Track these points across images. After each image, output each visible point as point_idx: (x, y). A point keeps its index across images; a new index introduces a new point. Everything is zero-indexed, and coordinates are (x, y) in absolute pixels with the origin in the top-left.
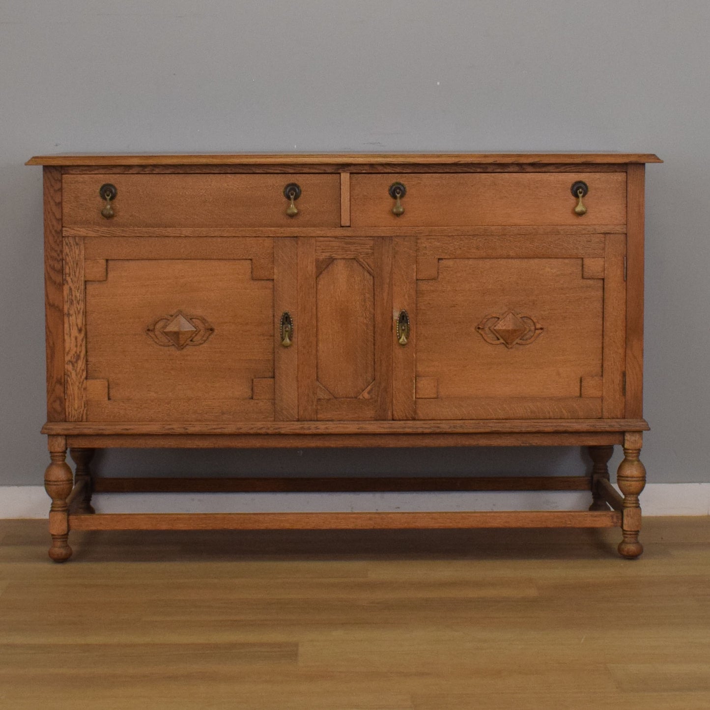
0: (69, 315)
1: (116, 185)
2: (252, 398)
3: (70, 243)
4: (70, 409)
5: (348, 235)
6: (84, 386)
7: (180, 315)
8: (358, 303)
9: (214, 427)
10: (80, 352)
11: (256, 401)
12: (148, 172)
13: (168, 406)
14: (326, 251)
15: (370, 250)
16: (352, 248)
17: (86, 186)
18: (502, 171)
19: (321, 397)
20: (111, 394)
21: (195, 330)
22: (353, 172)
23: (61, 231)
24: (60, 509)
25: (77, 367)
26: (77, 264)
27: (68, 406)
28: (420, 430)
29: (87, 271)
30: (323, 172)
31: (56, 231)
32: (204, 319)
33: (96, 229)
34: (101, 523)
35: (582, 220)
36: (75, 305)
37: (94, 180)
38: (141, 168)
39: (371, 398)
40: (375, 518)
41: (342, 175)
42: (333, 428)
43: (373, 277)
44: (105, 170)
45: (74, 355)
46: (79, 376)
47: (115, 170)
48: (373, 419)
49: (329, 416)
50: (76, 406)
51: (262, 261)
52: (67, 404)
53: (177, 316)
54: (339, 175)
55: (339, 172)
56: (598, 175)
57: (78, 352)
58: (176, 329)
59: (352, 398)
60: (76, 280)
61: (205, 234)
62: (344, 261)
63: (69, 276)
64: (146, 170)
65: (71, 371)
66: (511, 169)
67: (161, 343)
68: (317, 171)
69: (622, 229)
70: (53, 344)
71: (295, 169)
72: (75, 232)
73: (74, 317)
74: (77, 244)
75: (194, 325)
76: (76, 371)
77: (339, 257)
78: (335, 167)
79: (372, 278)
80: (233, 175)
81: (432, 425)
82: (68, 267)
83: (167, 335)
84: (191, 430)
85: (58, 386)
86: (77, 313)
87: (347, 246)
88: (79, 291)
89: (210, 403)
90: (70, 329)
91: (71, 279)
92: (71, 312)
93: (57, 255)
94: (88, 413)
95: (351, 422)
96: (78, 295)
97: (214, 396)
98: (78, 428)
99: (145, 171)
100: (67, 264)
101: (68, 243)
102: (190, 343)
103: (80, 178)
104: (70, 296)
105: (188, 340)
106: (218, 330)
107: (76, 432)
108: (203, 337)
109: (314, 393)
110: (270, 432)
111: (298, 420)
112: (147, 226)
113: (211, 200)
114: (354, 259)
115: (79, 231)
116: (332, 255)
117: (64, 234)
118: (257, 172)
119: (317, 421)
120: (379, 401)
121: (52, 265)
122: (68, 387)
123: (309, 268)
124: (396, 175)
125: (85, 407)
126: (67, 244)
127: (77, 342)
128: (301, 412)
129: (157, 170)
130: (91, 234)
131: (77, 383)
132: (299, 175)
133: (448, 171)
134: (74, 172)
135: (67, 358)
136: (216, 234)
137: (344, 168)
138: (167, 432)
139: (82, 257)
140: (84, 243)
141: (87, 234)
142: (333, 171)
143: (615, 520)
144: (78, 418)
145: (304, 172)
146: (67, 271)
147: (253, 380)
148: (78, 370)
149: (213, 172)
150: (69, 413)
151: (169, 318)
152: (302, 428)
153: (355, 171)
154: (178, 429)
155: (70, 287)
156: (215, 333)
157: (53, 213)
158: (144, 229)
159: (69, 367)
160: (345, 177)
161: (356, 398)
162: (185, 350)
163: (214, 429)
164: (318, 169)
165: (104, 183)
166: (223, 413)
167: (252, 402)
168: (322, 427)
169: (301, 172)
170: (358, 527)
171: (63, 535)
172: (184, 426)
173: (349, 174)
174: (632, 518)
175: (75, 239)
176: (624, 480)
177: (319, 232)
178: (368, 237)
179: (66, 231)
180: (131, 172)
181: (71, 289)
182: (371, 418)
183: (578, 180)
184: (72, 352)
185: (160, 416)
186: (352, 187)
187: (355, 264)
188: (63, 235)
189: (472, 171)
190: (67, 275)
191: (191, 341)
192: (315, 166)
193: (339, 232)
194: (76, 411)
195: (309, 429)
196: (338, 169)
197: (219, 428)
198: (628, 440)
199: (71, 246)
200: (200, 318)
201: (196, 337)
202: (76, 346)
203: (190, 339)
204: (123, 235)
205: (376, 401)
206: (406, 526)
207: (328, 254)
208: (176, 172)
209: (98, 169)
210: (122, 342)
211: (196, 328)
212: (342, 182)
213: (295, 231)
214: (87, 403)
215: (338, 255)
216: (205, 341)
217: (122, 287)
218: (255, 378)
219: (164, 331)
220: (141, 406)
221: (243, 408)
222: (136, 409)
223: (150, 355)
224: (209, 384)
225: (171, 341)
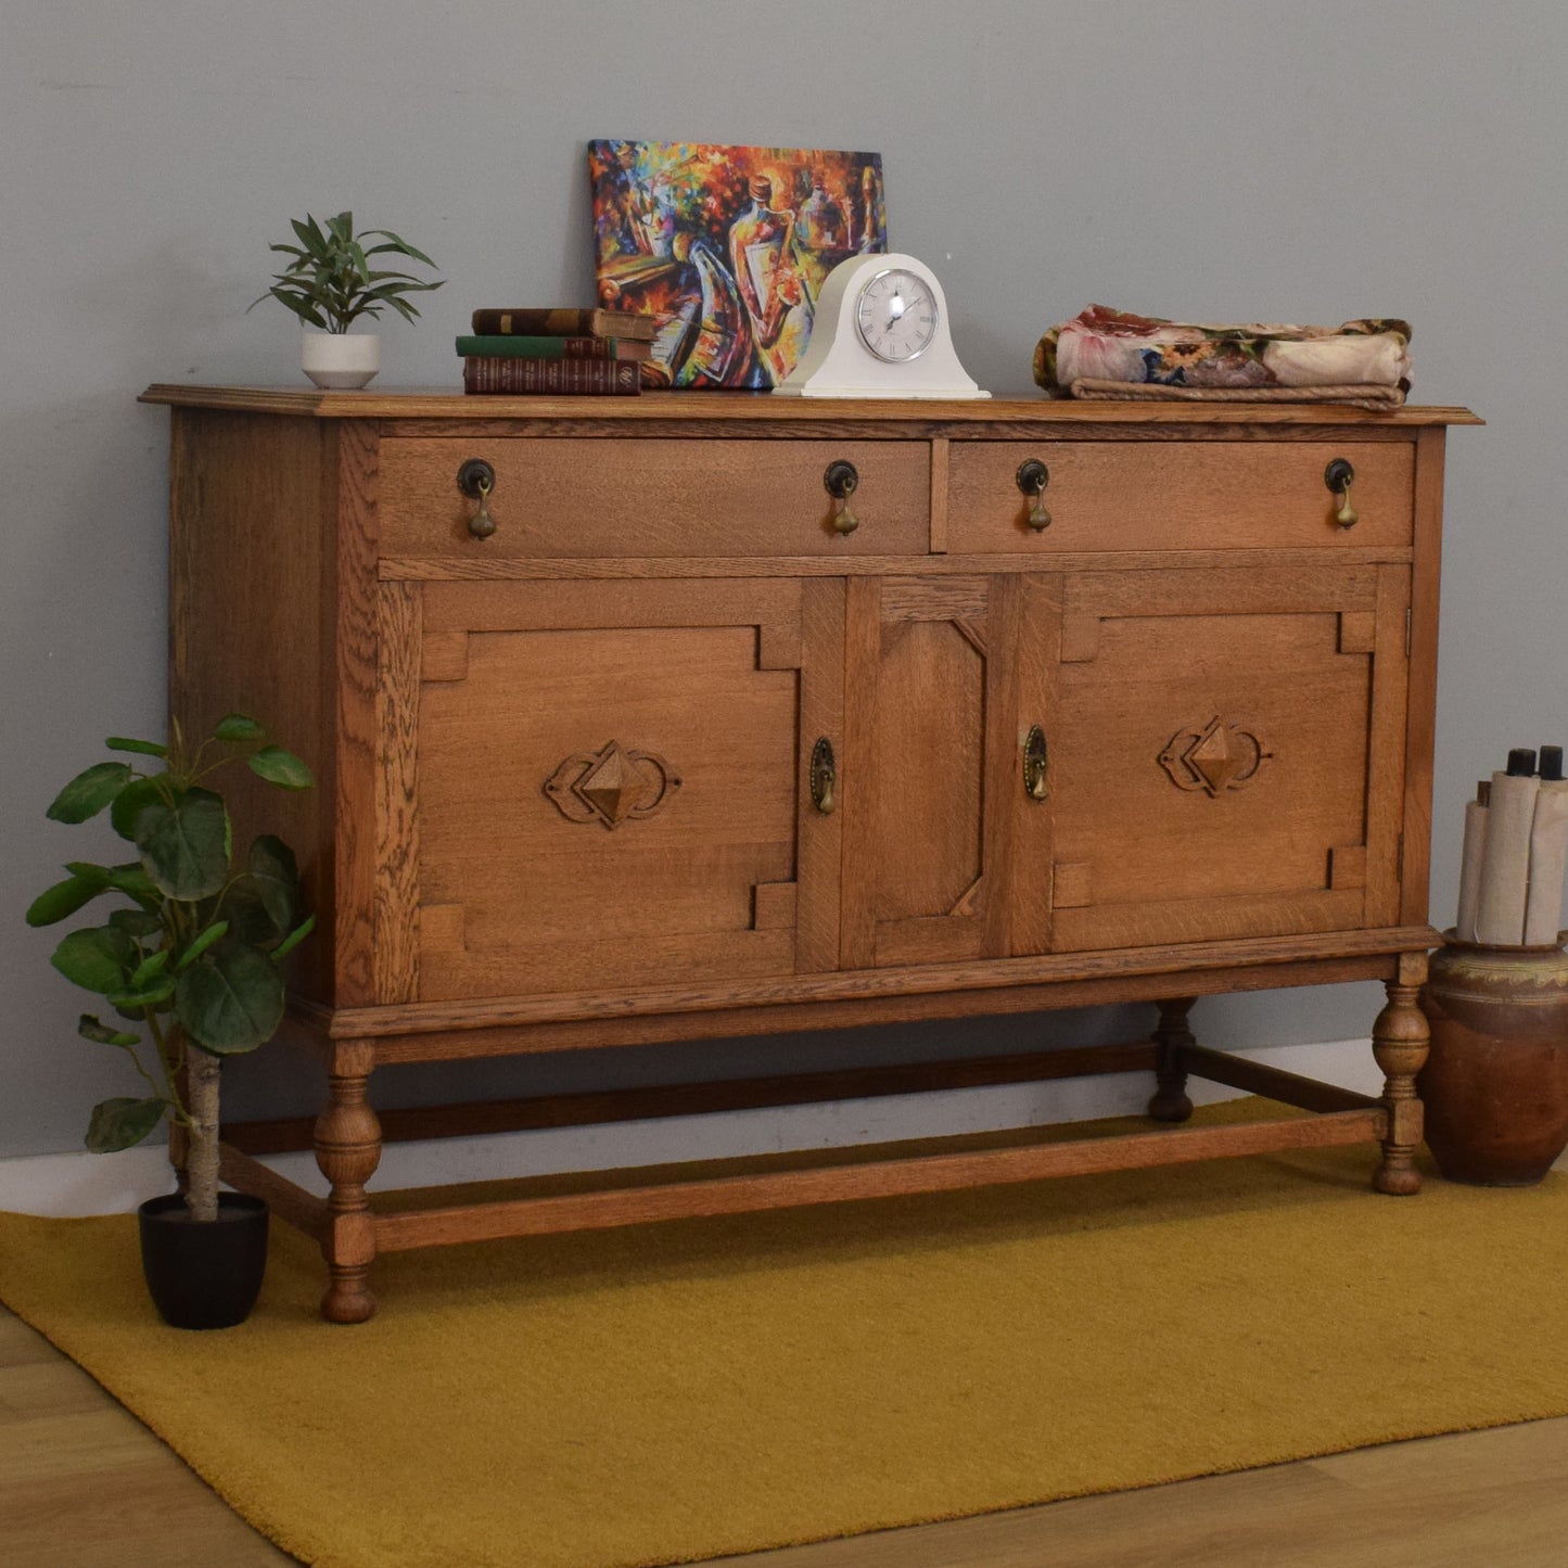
0: (386, 760)
1: (491, 463)
2: (752, 927)
3: (393, 595)
4: (383, 976)
5: (944, 571)
6: (415, 921)
8: (953, 715)
9: (685, 995)
10: (408, 845)
11: (762, 934)
12: (561, 434)
14: (901, 604)
15: (980, 603)
16: (949, 598)
17: (429, 467)
18: (1215, 438)
19: (884, 916)
20: (468, 937)
22: (955, 437)
23: (377, 567)
24: (359, 1206)
25: (401, 879)
26: (406, 644)
27: (380, 967)
28: (1068, 974)
29: (428, 658)
30: (897, 436)
31: (364, 568)
32: (662, 760)
33: (452, 562)
34: (441, 1230)
35: (1344, 537)
36: (399, 737)
37: (445, 451)
38: (547, 425)
39: (975, 914)
40: (978, 1163)
41: (937, 444)
42: (912, 981)
43: (984, 659)
44: (474, 428)
45: (394, 851)
46: (405, 898)
47: (493, 429)
48: (974, 957)
49: (896, 955)
50: (397, 970)
51: (779, 629)
52: (377, 964)
53: (609, 755)
54: (928, 444)
55: (931, 436)
56: (1369, 448)
57: (404, 845)
58: (612, 784)
59: (937, 915)
60: (402, 678)
61: (671, 572)
62: (929, 627)
63: (389, 671)
64: (557, 429)
65: (388, 886)
66: (1230, 434)
67: (574, 817)
68: (890, 436)
69: (1406, 553)
70: (354, 828)
71: (848, 431)
72: (406, 570)
73: (397, 764)
74: (408, 598)
76: (398, 888)
77: (924, 617)
78: (922, 427)
79: (979, 661)
80: (729, 442)
81: (1087, 962)
82: (386, 653)
83: (588, 798)
84: (641, 1005)
85: (361, 924)
86: (403, 753)
87: (938, 594)
88: (409, 706)
89: (671, 943)
90: (388, 794)
91: (394, 679)
92: (392, 754)
93: (365, 624)
94: (422, 983)
95: (942, 967)
96: (406, 714)
97: (676, 929)
98: (410, 1019)
99: (555, 432)
100: (385, 642)
101: (389, 597)
102: (633, 813)
103: (418, 445)
104: (390, 717)
106: (687, 782)
107: (406, 1027)
108: (660, 799)
109: (870, 910)
110: (795, 998)
111: (840, 970)
112: (554, 554)
113: (684, 495)
114: (952, 622)
115: (414, 567)
116: (914, 614)
117: (383, 574)
118: (778, 435)
119: (876, 968)
120: (989, 921)
121: (355, 646)
122: (382, 926)
123: (869, 643)
124: (1031, 444)
125: (415, 970)
126: (385, 597)
127: (401, 821)
128: (846, 952)
129: (580, 430)
130: (441, 574)
131: (401, 917)
132: (855, 442)
133: (1123, 436)
134: (404, 433)
135: (380, 860)
136: (694, 571)
137: (940, 429)
138: (593, 1013)
139: (417, 626)
140: (423, 595)
141: (431, 574)
142: (919, 435)
143: (1378, 1127)
144: (401, 995)
145: (865, 436)
146: (384, 660)
147: (753, 890)
148: (403, 887)
149: (691, 435)
150: (381, 985)
151: (593, 759)
152: (854, 986)
153: (959, 436)
154: (616, 1006)
155: (390, 697)
156: (683, 790)
157: (360, 527)
158: (551, 563)
159: (385, 880)
160: (941, 446)
161: (947, 914)
162: (622, 829)
163: (684, 1000)
164: (891, 431)
165: (466, 458)
166: (697, 964)
167: (752, 936)
168: (890, 982)
169: (860, 436)
170: (948, 1186)
171: (362, 1266)
172: (627, 997)
173: (947, 442)
174: (1408, 1120)
175: (403, 585)
176: (1396, 1047)
177: (891, 566)
178: (976, 575)
179: (386, 567)
180: (527, 432)
181: (391, 701)
182: (973, 954)
183: (1337, 456)
184: (392, 846)
185: (571, 979)
186: (952, 470)
187: (951, 631)
188: (381, 579)
189: (1165, 438)
190: (385, 670)
191: (635, 808)
192: (887, 425)
193: (929, 565)
194: (397, 979)
195: (867, 987)
196: (929, 430)
197: (697, 998)
198: (1404, 968)
199: (395, 601)
200: (654, 757)
201: (644, 800)
202: (401, 831)
203: (634, 805)
204: (505, 575)
205: (983, 920)
206: (1033, 1174)
207: (904, 612)
208: (617, 435)
209: (457, 427)
210: (493, 818)
212: (934, 460)
213: (845, 564)
214: (419, 962)
215: (923, 613)
216: (663, 806)
217: (497, 692)
218: (758, 883)
219: (585, 788)
220: (533, 959)
221: (736, 951)
222: (522, 967)
223: (551, 844)
224: (667, 902)
225: (597, 811)
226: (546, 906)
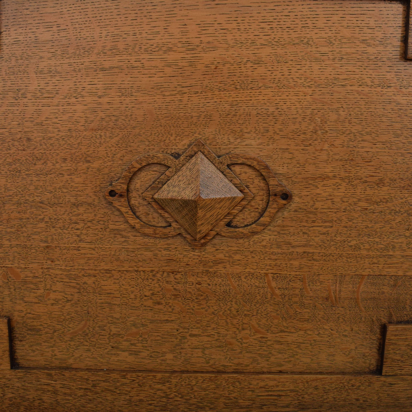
2: (378, 371)
7: (200, 155)
11: (389, 380)
13: (164, 388)
20: (20, 353)
21: (241, 195)
32: (267, 167)
53: (191, 156)
58: (188, 194)
67: (147, 231)
75: (237, 181)
83: (163, 209)
89: (272, 383)
97: (280, 365)
102: (225, 230)
105: (222, 223)
106: (300, 197)
108: (261, 215)
147: (384, 329)
151: (170, 161)
156: (293, 206)
162: (209, 248)
166: (303, 408)
167: (377, 381)
191: (229, 225)
200: (255, 163)
201: (241, 215)
203: (227, 220)
210: (43, 225)
211: (241, 191)
216: (265, 225)
217: (41, 72)
218: (390, 323)
219: (156, 196)
220: (94, 386)
221: (354, 396)
222: (80, 393)
223: (118, 260)
224: (269, 336)
225: (174, 224)
226: (114, 330)
